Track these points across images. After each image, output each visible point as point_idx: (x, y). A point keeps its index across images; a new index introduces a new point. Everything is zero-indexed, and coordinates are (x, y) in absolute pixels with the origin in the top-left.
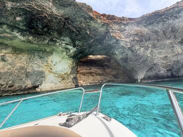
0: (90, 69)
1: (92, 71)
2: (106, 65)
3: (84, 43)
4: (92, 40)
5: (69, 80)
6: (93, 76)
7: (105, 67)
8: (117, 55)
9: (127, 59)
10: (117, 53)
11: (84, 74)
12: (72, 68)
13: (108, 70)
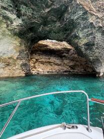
0: (49, 59)
1: (50, 60)
2: (64, 56)
3: (35, 13)
4: (47, 10)
5: (17, 67)
6: (51, 65)
7: (64, 58)
8: (80, 38)
9: (94, 45)
10: (81, 36)
11: (42, 63)
12: (20, 52)
13: (66, 61)
